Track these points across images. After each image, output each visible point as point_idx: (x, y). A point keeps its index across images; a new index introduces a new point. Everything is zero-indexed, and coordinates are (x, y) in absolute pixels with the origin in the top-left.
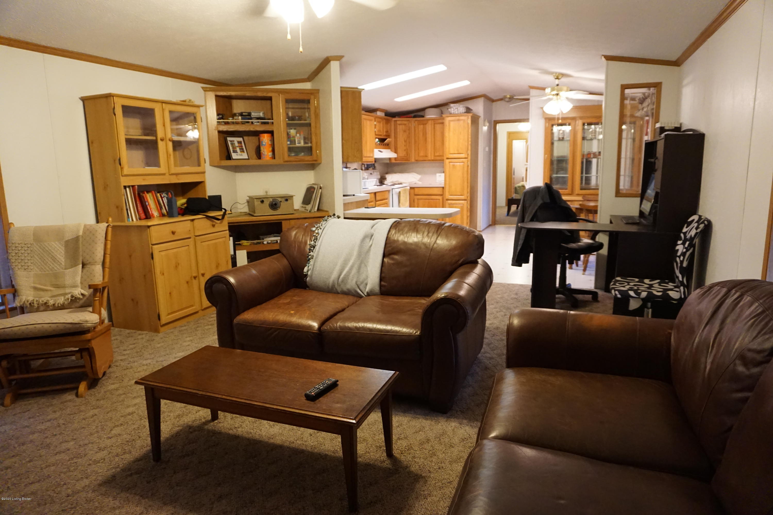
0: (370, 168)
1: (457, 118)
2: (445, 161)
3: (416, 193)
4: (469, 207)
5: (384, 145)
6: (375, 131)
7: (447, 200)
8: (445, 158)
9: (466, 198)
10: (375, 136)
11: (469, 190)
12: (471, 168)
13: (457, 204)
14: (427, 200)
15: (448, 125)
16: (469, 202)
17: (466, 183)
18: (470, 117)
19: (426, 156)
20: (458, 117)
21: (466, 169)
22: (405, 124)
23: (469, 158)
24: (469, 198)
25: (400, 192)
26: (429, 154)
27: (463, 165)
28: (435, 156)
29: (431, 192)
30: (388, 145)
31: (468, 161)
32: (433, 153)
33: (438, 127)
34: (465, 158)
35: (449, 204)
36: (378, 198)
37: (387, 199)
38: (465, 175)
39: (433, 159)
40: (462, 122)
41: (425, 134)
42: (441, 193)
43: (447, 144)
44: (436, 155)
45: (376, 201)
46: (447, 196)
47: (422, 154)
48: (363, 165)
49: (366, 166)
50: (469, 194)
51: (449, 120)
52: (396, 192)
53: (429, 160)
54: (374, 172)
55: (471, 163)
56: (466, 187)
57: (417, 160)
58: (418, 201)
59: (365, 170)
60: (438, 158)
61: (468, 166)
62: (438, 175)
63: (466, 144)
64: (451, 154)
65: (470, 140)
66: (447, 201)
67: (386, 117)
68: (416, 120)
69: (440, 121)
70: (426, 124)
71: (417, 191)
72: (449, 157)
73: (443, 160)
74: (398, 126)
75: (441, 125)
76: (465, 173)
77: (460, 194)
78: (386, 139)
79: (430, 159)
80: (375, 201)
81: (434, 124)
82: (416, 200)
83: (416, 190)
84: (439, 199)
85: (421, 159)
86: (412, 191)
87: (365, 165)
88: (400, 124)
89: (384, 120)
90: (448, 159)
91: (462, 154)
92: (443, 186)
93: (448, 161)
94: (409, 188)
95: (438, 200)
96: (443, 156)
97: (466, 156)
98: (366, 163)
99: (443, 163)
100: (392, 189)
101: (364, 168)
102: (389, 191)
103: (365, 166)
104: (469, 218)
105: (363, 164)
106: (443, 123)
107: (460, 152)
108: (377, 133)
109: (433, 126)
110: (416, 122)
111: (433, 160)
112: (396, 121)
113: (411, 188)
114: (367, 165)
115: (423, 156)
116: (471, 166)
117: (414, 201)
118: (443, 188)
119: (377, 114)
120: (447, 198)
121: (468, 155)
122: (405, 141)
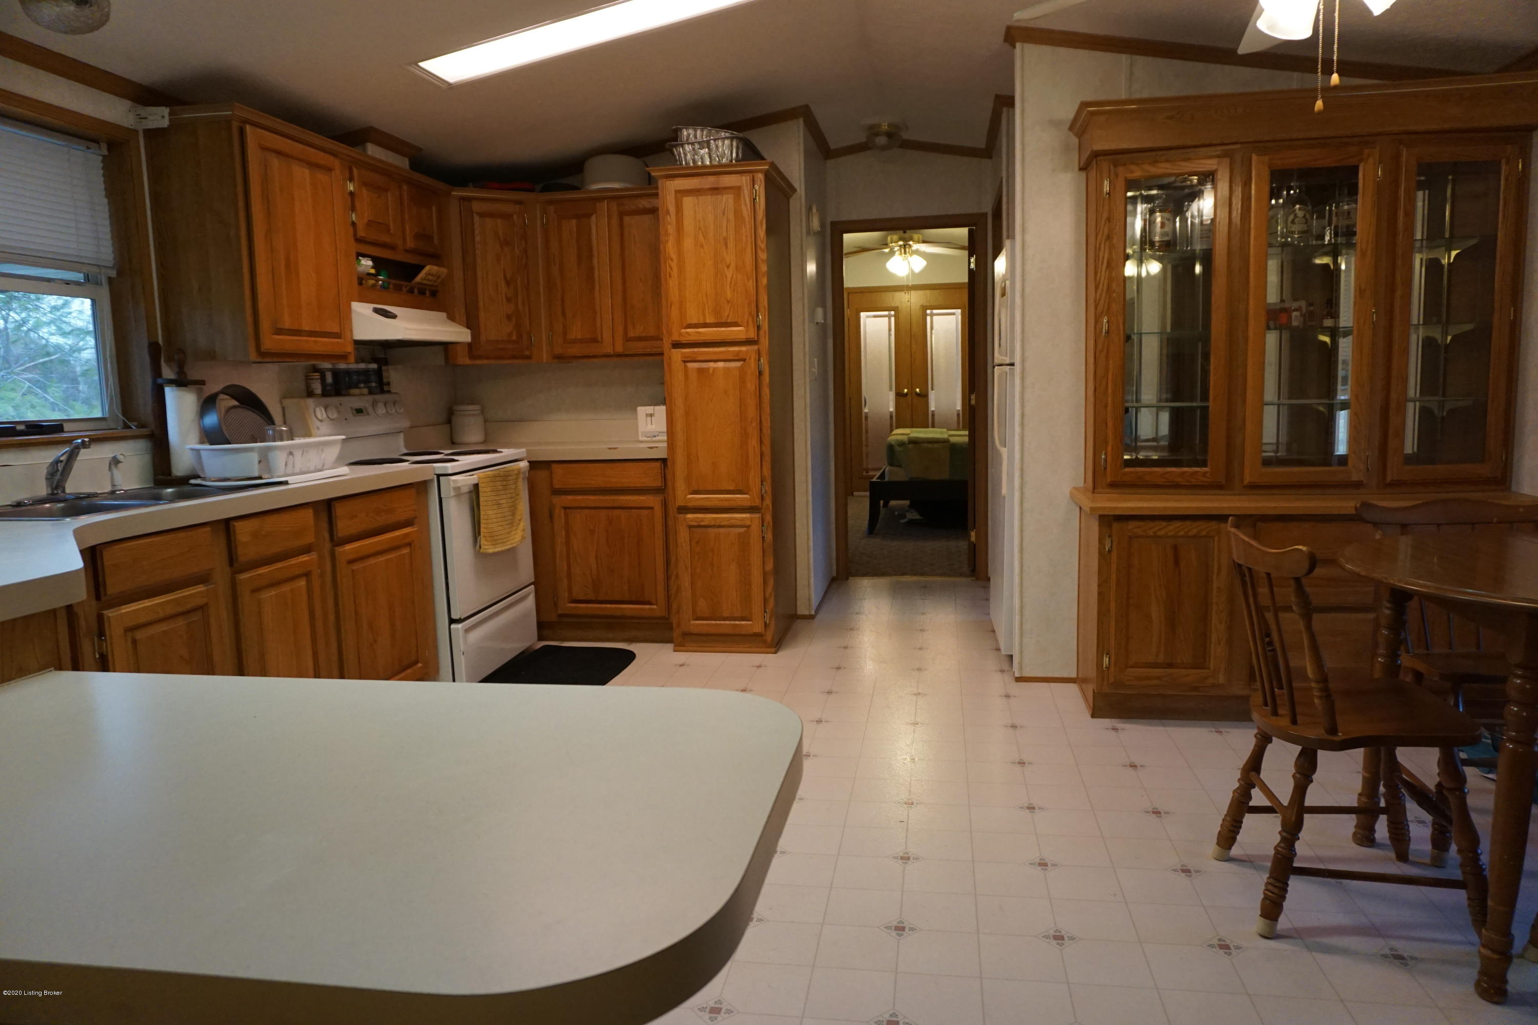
0: (356, 387)
1: (710, 181)
2: (666, 356)
3: (556, 486)
4: (769, 536)
5: (411, 291)
6: (353, 224)
7: (684, 510)
8: (667, 344)
9: (757, 502)
10: (354, 247)
11: (767, 472)
12: (772, 385)
13: (720, 526)
14: (603, 514)
15: (672, 209)
16: (769, 518)
17: (753, 442)
18: (760, 177)
19: (595, 340)
20: (712, 179)
21: (751, 385)
22: (506, 216)
23: (765, 342)
24: (768, 501)
25: (476, 486)
26: (607, 335)
27: (741, 370)
28: (627, 339)
29: (616, 477)
30: (434, 294)
31: (759, 352)
32: (620, 329)
33: (636, 225)
34: (748, 342)
35: (690, 527)
36: (344, 527)
37: (409, 523)
38: (752, 412)
39: (619, 349)
40: (728, 199)
41: (586, 254)
42: (658, 483)
43: (672, 286)
44: (631, 334)
45: (337, 542)
46: (682, 495)
47: (576, 332)
48: (317, 375)
49: (329, 379)
50: (768, 487)
51: (677, 192)
52: (457, 489)
53: (608, 356)
54: (374, 404)
55: (771, 364)
56: (754, 460)
57: (559, 358)
58: (566, 515)
59: (325, 394)
60: (640, 347)
61: (760, 373)
62: (642, 411)
63: (751, 284)
64: (690, 326)
65: (764, 268)
66: (681, 516)
67: (417, 176)
68: (551, 202)
69: (644, 203)
70: (589, 216)
71: (560, 477)
72: (684, 340)
73: (662, 354)
74: (476, 218)
75: (647, 219)
76: (751, 402)
77: (731, 487)
78: (420, 268)
79: (609, 350)
80: (328, 545)
81: (622, 215)
82: (559, 514)
83: (558, 470)
84: (652, 508)
85: (574, 350)
86: (542, 474)
87: (322, 373)
88: (482, 215)
89: (405, 187)
90: (677, 345)
91: (736, 324)
92: (663, 455)
93: (677, 355)
94: (524, 464)
95: (646, 512)
96: (659, 338)
97: (752, 334)
98: (327, 365)
99: (661, 365)
100: (439, 476)
101: (317, 388)
102: (421, 487)
103: (323, 379)
104: (771, 582)
105: (315, 369)
106: (654, 211)
107: (727, 314)
108: (361, 233)
109: (615, 221)
110: (551, 208)
111: (620, 355)
112: (469, 199)
113: (534, 465)
114: (336, 373)
115: (582, 341)
116: (771, 375)
117: (551, 517)
118: (664, 461)
119: (365, 150)
120: (680, 502)
121: (759, 327)
122: (508, 283)
